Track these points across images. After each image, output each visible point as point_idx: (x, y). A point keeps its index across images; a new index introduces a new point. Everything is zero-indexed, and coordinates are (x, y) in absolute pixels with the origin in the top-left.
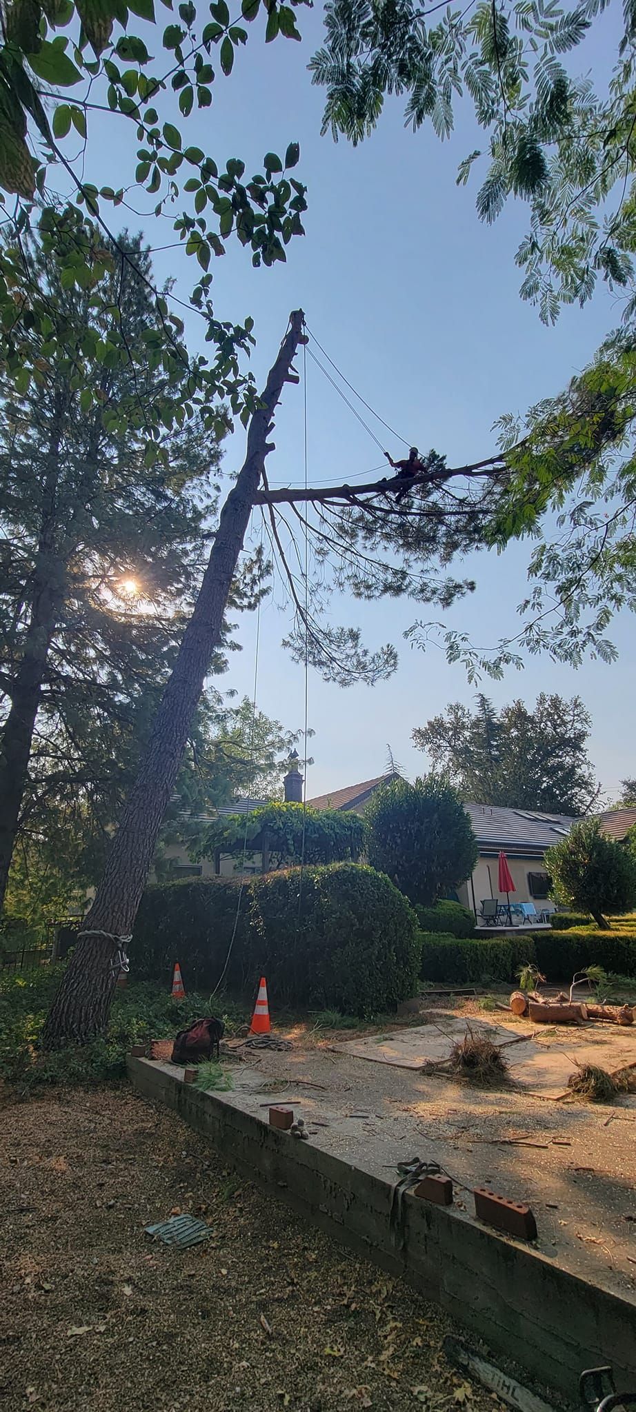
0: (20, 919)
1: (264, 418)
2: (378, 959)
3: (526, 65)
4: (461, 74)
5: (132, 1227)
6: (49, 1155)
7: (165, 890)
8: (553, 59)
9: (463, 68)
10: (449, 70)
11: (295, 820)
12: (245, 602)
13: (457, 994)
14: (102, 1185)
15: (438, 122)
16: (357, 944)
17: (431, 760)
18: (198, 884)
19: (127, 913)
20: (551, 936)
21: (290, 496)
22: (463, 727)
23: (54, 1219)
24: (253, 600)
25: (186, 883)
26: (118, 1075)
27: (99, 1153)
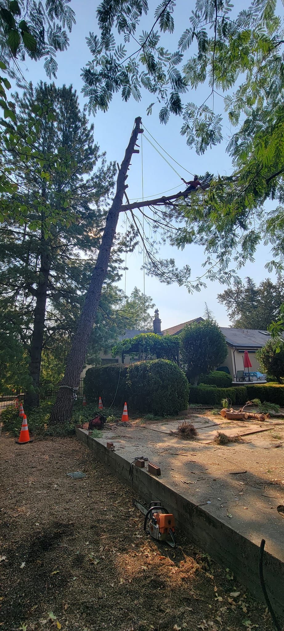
0: (49, 380)
1: (124, 173)
2: (170, 396)
3: (164, 71)
4: (140, 80)
5: (63, 474)
6: (44, 455)
7: (100, 369)
8: (174, 67)
9: (140, 77)
10: (135, 79)
11: (150, 341)
12: (128, 249)
13: (206, 409)
14: (57, 463)
15: (135, 96)
16: (162, 390)
17: (227, 308)
18: (110, 367)
19: (76, 379)
20: (254, 386)
21: (138, 205)
22: (241, 292)
23: (41, 470)
24: (131, 248)
25: (107, 366)
26: (72, 433)
27: (59, 455)
